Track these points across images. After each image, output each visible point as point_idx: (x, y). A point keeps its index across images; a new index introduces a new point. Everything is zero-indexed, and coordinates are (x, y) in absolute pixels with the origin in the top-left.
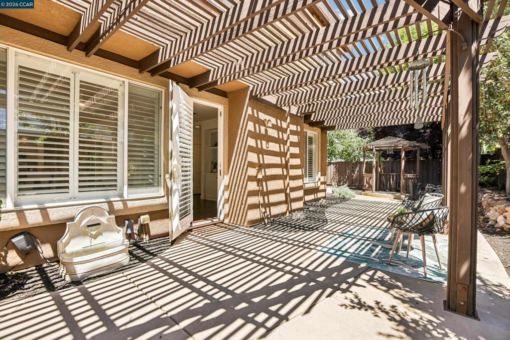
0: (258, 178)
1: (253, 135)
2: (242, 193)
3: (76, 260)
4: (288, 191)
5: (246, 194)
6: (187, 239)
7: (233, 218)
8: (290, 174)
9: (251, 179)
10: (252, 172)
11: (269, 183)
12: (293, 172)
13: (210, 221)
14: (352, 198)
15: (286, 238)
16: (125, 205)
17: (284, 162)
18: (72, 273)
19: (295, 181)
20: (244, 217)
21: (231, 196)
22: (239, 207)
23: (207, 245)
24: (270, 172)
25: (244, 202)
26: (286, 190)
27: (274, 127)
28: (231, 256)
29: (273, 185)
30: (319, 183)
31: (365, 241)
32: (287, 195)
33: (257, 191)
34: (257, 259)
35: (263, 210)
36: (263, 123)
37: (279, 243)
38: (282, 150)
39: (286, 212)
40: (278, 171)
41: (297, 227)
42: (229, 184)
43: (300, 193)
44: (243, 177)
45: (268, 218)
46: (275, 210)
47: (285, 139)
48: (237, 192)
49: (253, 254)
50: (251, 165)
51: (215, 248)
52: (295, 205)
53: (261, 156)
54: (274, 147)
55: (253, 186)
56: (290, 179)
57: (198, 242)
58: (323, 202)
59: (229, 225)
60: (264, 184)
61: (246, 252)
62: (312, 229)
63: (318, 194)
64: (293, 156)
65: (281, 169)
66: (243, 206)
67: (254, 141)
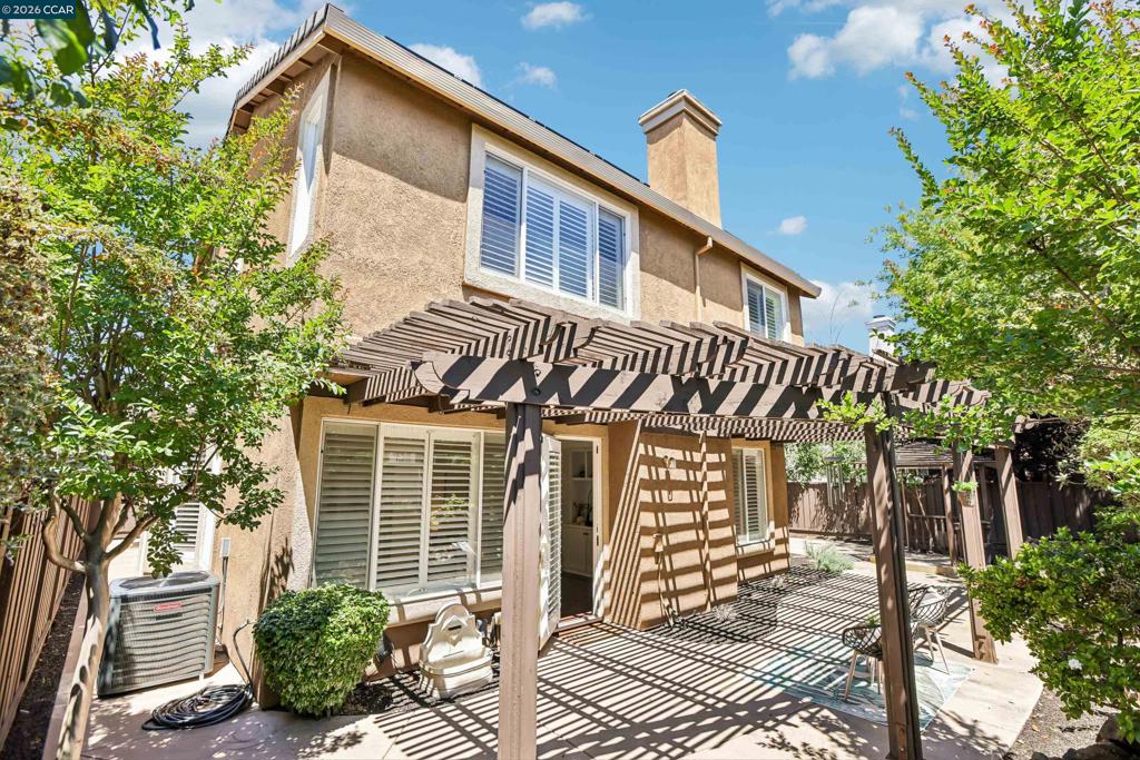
0: (657, 550)
1: (648, 485)
2: (632, 576)
3: (446, 671)
4: (708, 566)
5: (638, 576)
6: (556, 649)
7: (618, 614)
8: (710, 538)
9: (646, 553)
10: (647, 542)
11: (674, 557)
12: (715, 534)
13: (582, 620)
14: (845, 572)
15: (701, 654)
16: (479, 597)
17: (698, 519)
18: (442, 688)
19: (720, 549)
20: (635, 614)
21: (615, 578)
22: (627, 597)
23: (586, 659)
24: (675, 538)
25: (635, 591)
26: (705, 565)
27: (680, 464)
28: (623, 677)
29: (682, 560)
30: (773, 543)
31: (828, 663)
32: (706, 575)
33: (654, 572)
34: (659, 682)
35: (666, 603)
36: (662, 463)
37: (690, 661)
38: (695, 500)
39: (706, 606)
40: (690, 536)
41: (723, 633)
42: (611, 558)
43: (731, 569)
44: (633, 550)
45: (674, 617)
46: (687, 602)
47: (699, 479)
48: (624, 573)
49: (653, 675)
50: (646, 531)
51: (599, 665)
52: (722, 592)
53: (660, 515)
54: (681, 497)
55: (648, 564)
56: (710, 547)
57: (573, 655)
58: (779, 581)
59: (613, 627)
60: (667, 558)
61: (642, 672)
62: (745, 639)
63: (772, 563)
64: (714, 506)
65: (694, 531)
66: (634, 596)
67: (650, 493)
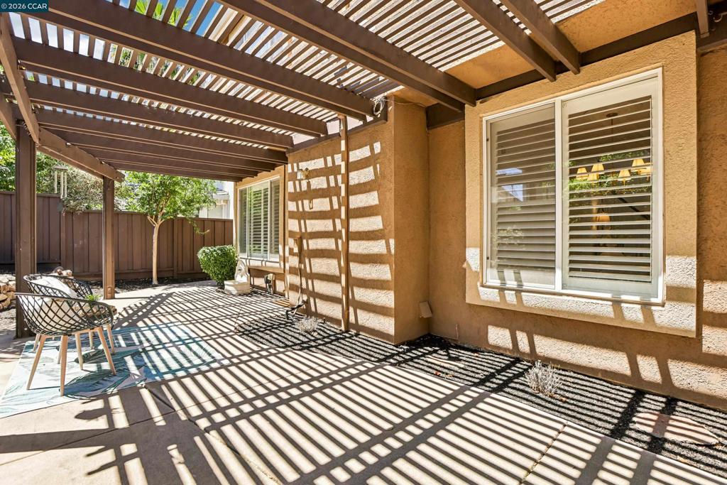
1: (293, 197)
11: (314, 261)
17: (338, 227)
24: (316, 244)
27: (321, 173)
29: (320, 266)
33: (298, 269)
39: (341, 321)
46: (324, 307)
50: (292, 234)
52: (368, 320)
53: (302, 222)
54: (321, 204)
55: (294, 261)
60: (307, 261)
67: (295, 203)
